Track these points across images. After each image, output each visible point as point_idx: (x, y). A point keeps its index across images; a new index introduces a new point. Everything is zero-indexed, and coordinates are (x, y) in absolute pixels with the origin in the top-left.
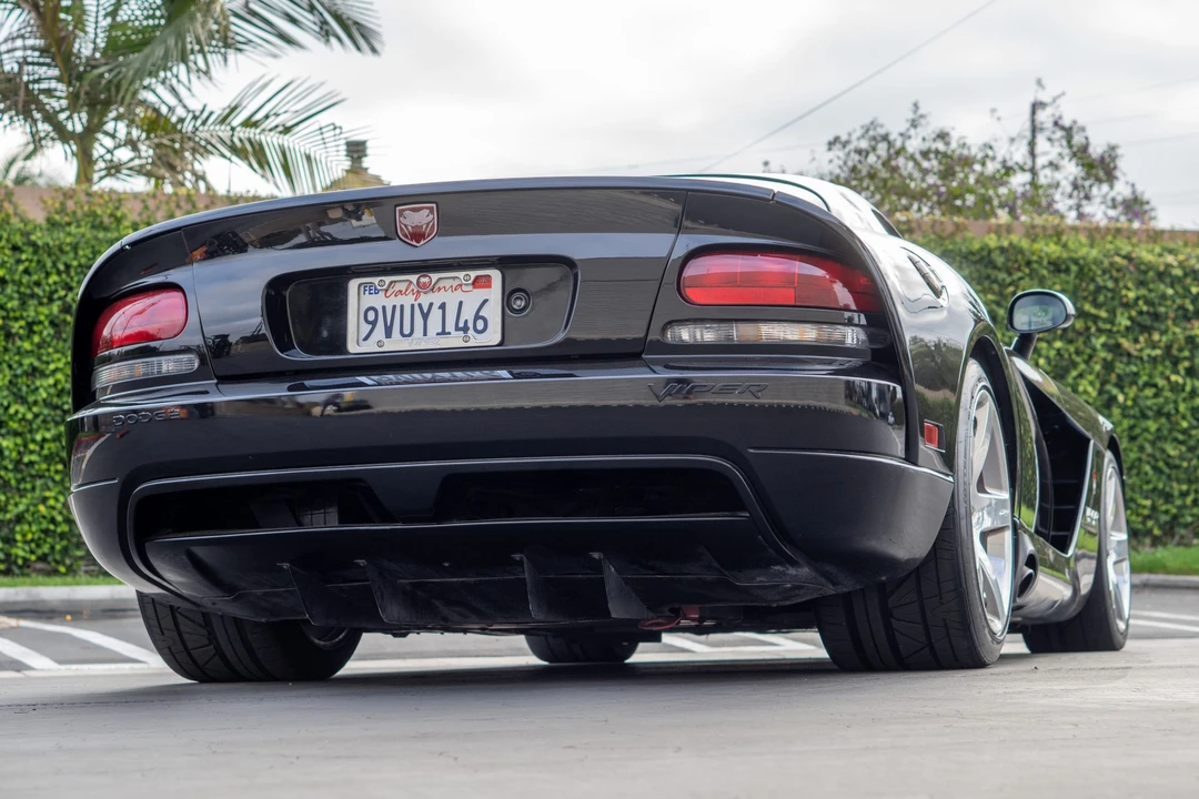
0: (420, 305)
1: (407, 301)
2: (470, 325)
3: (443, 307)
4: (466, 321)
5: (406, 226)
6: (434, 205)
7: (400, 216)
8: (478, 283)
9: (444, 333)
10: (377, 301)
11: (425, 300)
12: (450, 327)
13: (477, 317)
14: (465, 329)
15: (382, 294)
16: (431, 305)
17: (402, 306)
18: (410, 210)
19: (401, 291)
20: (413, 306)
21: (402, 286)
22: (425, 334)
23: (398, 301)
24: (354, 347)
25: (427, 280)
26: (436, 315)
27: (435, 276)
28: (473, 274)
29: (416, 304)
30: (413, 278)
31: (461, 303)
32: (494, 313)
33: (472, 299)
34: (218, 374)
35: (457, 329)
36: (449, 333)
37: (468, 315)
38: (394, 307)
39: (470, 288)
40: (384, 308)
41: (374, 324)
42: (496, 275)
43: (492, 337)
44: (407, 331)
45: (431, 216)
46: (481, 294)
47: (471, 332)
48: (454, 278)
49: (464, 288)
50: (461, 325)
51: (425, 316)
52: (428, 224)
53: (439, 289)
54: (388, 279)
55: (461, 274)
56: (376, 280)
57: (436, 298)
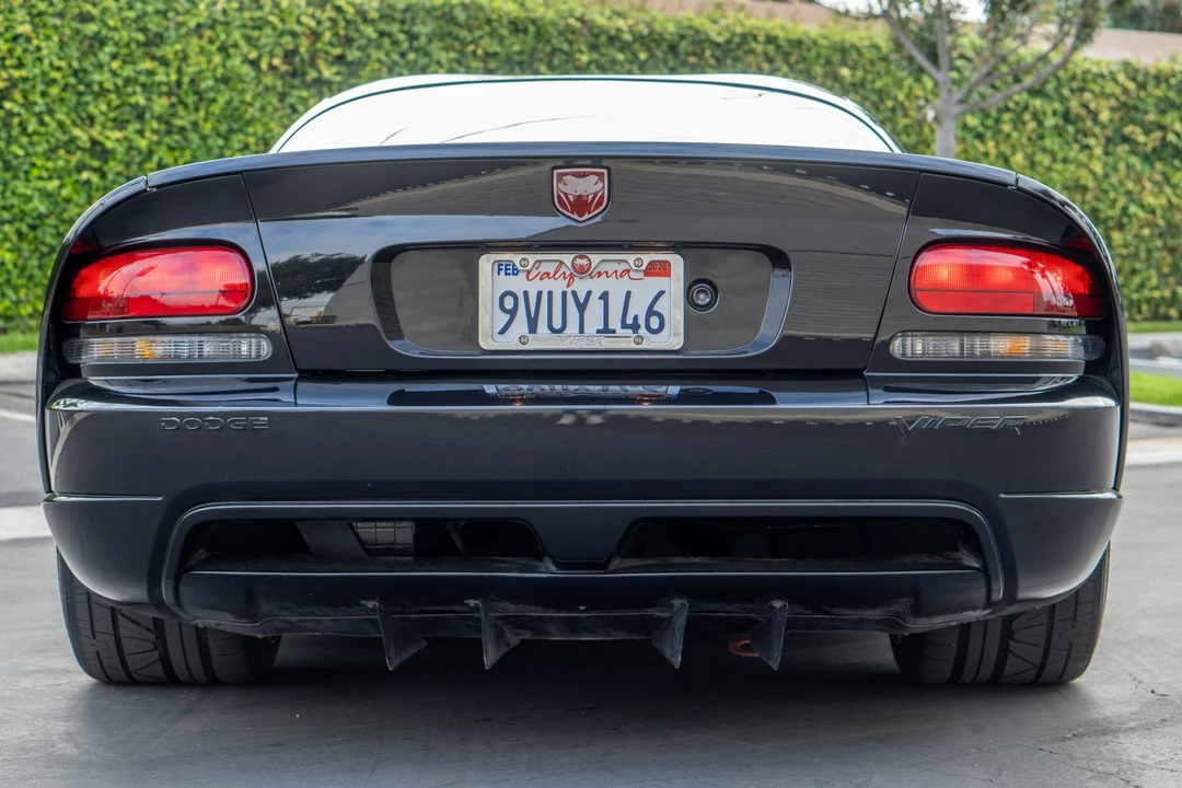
0: (574, 293)
1: (557, 286)
2: (642, 321)
3: (605, 297)
4: (636, 318)
5: (566, 195)
6: (605, 171)
7: (559, 180)
8: (655, 270)
9: (606, 330)
10: (517, 284)
11: (581, 286)
12: (615, 323)
13: (651, 312)
14: (635, 327)
15: (522, 276)
16: (589, 293)
17: (550, 293)
18: (574, 174)
19: (548, 274)
20: (564, 294)
21: (551, 268)
22: (582, 330)
23: (546, 286)
24: (487, 341)
25: (584, 262)
26: (595, 306)
27: (595, 258)
28: (647, 258)
29: (569, 291)
30: (568, 258)
31: (629, 293)
32: (674, 309)
33: (645, 290)
34: (300, 367)
35: (624, 325)
36: (614, 331)
37: (638, 308)
38: (540, 293)
39: (641, 275)
40: (526, 294)
41: (513, 313)
42: (676, 262)
43: (671, 339)
44: (557, 324)
45: (600, 185)
46: (657, 283)
47: (643, 331)
48: (619, 261)
49: (633, 275)
50: (629, 321)
51: (582, 307)
52: (595, 195)
53: (600, 274)
54: (532, 258)
55: (631, 258)
56: (516, 258)
57: (597, 286)
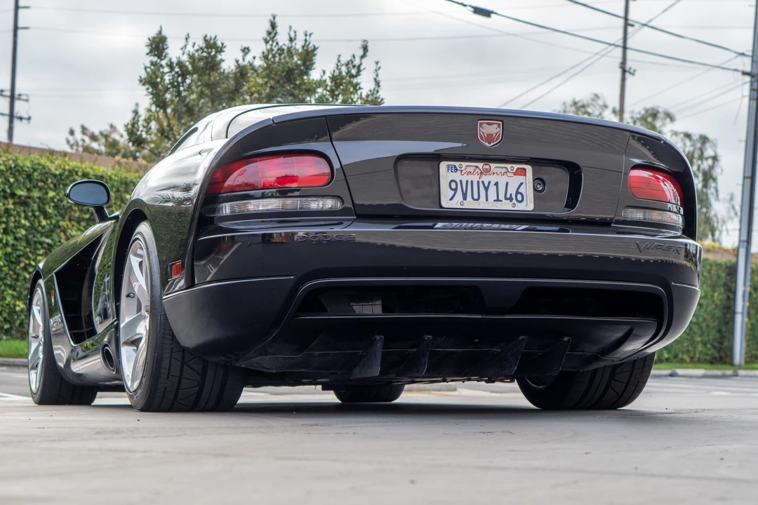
0: (483, 182)
1: (475, 178)
2: (514, 196)
3: (496, 184)
4: (511, 194)
5: (483, 133)
6: (501, 123)
7: (480, 127)
8: (522, 172)
9: (498, 200)
10: (457, 176)
11: (486, 179)
12: (502, 197)
13: (517, 193)
14: (511, 199)
15: (459, 172)
16: (490, 182)
17: (472, 182)
18: (488, 124)
19: (470, 172)
20: (478, 182)
21: (472, 169)
22: (487, 200)
23: (470, 178)
24: (446, 203)
25: (488, 167)
26: (492, 189)
27: (493, 165)
28: (516, 166)
29: (480, 181)
30: (480, 165)
31: (507, 183)
32: (528, 191)
33: (515, 181)
34: (358, 212)
35: (506, 198)
36: (501, 201)
37: (512, 191)
38: (467, 181)
39: (512, 175)
40: (461, 181)
41: (455, 190)
42: (529, 168)
43: (528, 206)
44: (476, 197)
45: (499, 129)
46: (520, 179)
47: (514, 201)
48: (502, 168)
49: (508, 174)
50: (508, 196)
51: (486, 189)
52: (496, 134)
53: (494, 173)
54: (464, 164)
55: (509, 166)
56: (457, 164)
57: (493, 179)
